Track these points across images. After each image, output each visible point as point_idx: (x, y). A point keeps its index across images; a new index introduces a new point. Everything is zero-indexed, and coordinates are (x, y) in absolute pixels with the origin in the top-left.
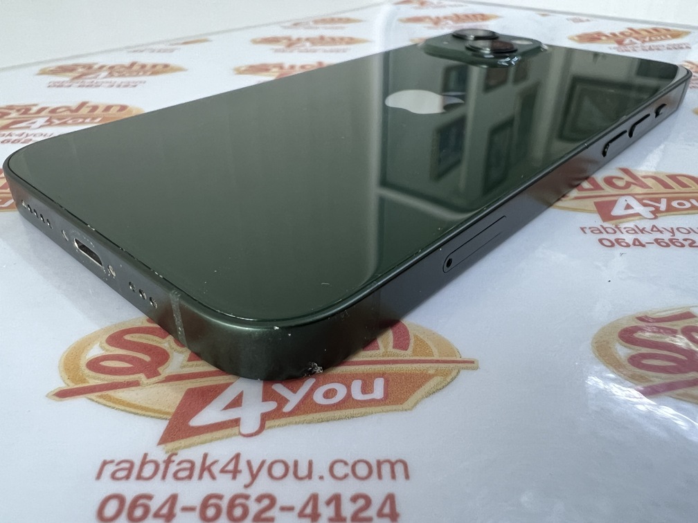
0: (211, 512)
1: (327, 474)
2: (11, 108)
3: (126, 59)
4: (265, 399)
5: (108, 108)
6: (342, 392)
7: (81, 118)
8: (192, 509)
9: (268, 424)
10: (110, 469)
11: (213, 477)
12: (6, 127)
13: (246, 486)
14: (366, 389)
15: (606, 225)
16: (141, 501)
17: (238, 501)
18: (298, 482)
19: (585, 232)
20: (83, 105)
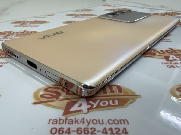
0: (79, 132)
1: (107, 123)
2: (6, 32)
3: (34, 20)
4: (88, 104)
5: (32, 32)
6: (107, 103)
7: (25, 34)
8: (75, 131)
9: (90, 110)
10: (51, 122)
11: (78, 123)
12: (6, 37)
13: (87, 126)
14: (113, 102)
15: (168, 62)
16: (61, 129)
17: (86, 129)
18: (100, 125)
19: (163, 64)
20: (25, 31)
